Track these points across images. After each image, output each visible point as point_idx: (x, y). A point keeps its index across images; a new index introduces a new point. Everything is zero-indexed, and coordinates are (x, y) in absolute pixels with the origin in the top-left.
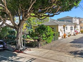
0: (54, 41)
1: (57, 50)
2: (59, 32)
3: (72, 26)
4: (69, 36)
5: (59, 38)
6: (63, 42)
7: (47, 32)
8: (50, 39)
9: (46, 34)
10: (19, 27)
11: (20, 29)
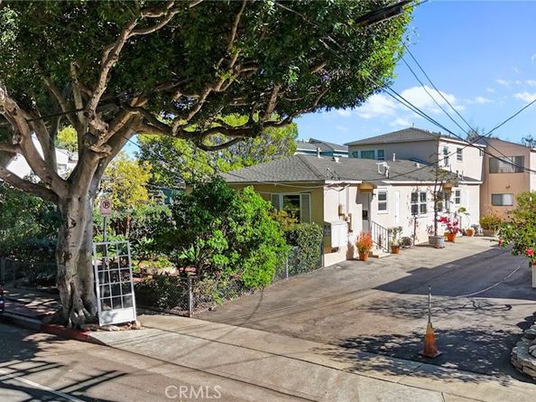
0: (294, 279)
1: (285, 326)
2: (328, 227)
3: (423, 189)
4: (394, 249)
5: (330, 260)
6: (344, 282)
7: (241, 221)
8: (261, 262)
9: (231, 236)
10: (70, 192)
11: (75, 200)
